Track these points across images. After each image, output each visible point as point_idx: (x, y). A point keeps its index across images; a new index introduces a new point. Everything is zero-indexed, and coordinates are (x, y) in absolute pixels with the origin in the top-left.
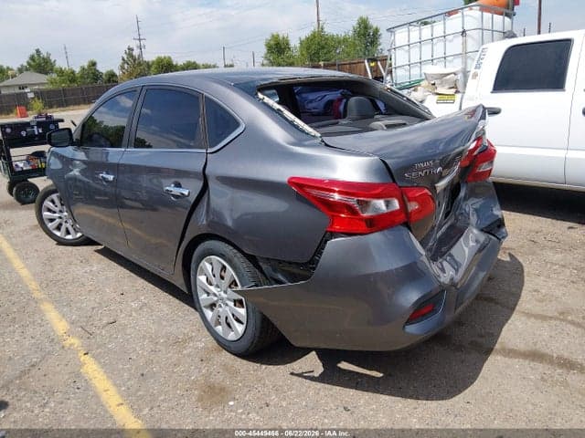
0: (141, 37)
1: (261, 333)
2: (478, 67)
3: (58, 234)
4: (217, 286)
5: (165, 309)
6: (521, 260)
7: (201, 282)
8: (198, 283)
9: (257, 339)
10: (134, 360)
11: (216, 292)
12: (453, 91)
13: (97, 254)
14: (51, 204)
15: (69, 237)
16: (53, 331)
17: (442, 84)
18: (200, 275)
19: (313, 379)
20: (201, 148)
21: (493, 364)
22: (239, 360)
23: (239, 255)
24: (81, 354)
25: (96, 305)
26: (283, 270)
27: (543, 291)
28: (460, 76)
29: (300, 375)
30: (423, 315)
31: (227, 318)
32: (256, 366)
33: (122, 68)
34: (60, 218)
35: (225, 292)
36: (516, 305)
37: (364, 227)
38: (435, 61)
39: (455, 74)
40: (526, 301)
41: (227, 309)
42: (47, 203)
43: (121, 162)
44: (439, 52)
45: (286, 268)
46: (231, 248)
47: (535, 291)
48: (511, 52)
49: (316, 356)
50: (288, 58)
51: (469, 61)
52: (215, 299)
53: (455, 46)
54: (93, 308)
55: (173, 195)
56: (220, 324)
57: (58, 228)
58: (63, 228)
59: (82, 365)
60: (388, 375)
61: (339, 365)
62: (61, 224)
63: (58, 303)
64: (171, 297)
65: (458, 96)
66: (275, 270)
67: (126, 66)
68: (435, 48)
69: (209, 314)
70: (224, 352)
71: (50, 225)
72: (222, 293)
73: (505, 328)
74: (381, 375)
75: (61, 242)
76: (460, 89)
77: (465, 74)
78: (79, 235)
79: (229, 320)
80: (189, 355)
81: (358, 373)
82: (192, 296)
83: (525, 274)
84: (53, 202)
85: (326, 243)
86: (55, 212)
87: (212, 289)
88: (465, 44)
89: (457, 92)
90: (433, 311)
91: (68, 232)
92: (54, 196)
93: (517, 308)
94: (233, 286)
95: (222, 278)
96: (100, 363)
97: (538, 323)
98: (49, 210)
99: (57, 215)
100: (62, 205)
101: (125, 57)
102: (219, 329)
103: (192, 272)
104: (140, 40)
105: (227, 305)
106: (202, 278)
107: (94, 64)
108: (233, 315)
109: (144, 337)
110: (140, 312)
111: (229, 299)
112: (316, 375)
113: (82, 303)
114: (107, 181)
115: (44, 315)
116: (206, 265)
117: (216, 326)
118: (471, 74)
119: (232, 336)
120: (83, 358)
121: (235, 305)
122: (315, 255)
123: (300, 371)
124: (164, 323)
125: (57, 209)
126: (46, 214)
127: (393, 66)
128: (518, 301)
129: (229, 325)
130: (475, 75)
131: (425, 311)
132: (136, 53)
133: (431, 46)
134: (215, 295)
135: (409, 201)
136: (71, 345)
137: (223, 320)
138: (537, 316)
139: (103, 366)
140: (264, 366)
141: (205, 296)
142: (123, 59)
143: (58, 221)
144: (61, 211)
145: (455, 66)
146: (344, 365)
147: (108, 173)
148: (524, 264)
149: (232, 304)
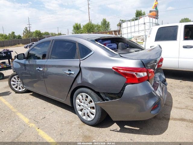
0: (30, 24)
1: (101, 117)
2: (150, 34)
3: (16, 89)
4: (84, 103)
5: (61, 112)
6: (169, 92)
7: (77, 102)
8: (76, 102)
9: (99, 119)
10: (56, 130)
11: (83, 105)
12: (142, 41)
13: (31, 96)
14: (14, 79)
15: (20, 90)
16: (24, 122)
17: (139, 39)
18: (77, 100)
19: (118, 131)
20: (78, 59)
21: (171, 123)
22: (92, 127)
23: (93, 92)
24: (37, 129)
25: (36, 112)
26: (109, 96)
27: (179, 101)
28: (144, 37)
29: (113, 131)
30: (155, 108)
31: (87, 113)
32: (98, 129)
33: (23, 34)
34: (17, 84)
35: (87, 105)
36: (172, 105)
37: (137, 81)
38: (136, 32)
39: (143, 36)
40: (175, 104)
41: (88, 110)
42: (13, 79)
43: (46, 64)
44: (137, 29)
45: (110, 95)
46: (90, 90)
47: (176, 101)
48: (160, 29)
49: (116, 124)
50: (81, 31)
51: (146, 32)
52: (83, 107)
53: (142, 27)
54: (36, 114)
55: (68, 74)
56: (85, 115)
57: (16, 87)
58: (18, 88)
59: (38, 132)
60: (141, 128)
61: (125, 127)
62: (17, 86)
63: (22, 113)
64: (62, 108)
65: (144, 43)
66: (106, 96)
67: (25, 33)
68: (135, 28)
69: (80, 113)
70: (86, 125)
71: (13, 87)
72: (86, 105)
73: (171, 112)
74: (139, 129)
75: (17, 92)
76: (144, 40)
77: (146, 36)
78: (24, 89)
79: (88, 114)
80: (75, 127)
81: (131, 129)
82: (73, 107)
83: (172, 96)
84: (15, 78)
85: (125, 87)
86: (15, 82)
87: (82, 104)
88: (145, 27)
89: (144, 41)
90: (158, 107)
91: (20, 89)
92: (16, 77)
93: (173, 106)
94: (90, 103)
95: (86, 100)
96: (44, 131)
97: (180, 110)
98: (13, 81)
99: (16, 83)
100: (18, 79)
101: (25, 30)
102: (84, 117)
103: (74, 99)
104: (29, 25)
105: (88, 109)
106: (78, 101)
107: (14, 33)
108: (90, 112)
109: (57, 122)
110: (53, 114)
111: (88, 107)
112: (119, 130)
113: (31, 112)
114: (40, 71)
115: (19, 117)
116: (80, 96)
117: (83, 116)
118: (148, 36)
119: (89, 119)
120: (38, 130)
121: (91, 109)
122: (121, 90)
123: (113, 129)
124: (62, 117)
125: (16, 81)
126: (12, 83)
127: (122, 33)
128: (172, 104)
129: (88, 116)
130: (149, 36)
131: (156, 107)
132: (28, 29)
133: (134, 28)
134: (83, 106)
135: (149, 73)
136: (32, 126)
137: (86, 114)
138: (179, 108)
139: (46, 132)
140: (101, 129)
141: (79, 107)
142: (24, 31)
143: (16, 85)
144: (18, 82)
145: (142, 33)
146: (126, 127)
147: (40, 68)
148: (171, 93)
149: (89, 108)
